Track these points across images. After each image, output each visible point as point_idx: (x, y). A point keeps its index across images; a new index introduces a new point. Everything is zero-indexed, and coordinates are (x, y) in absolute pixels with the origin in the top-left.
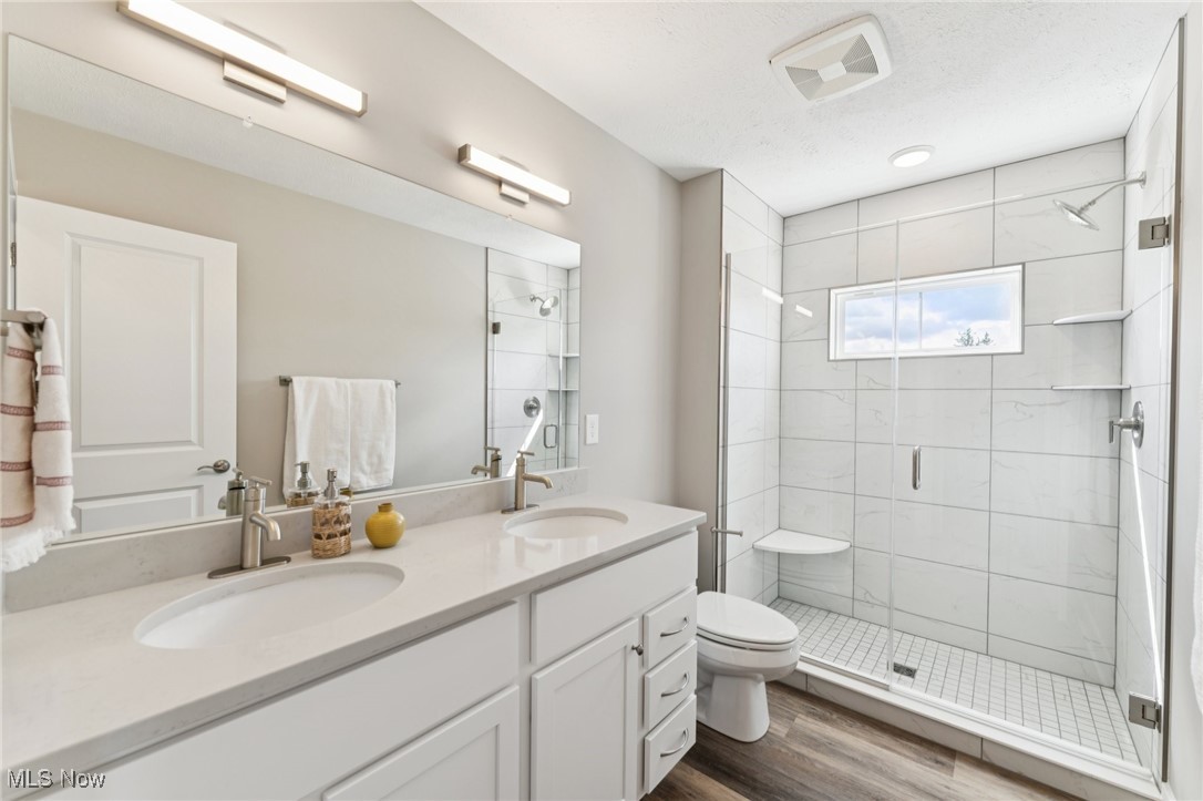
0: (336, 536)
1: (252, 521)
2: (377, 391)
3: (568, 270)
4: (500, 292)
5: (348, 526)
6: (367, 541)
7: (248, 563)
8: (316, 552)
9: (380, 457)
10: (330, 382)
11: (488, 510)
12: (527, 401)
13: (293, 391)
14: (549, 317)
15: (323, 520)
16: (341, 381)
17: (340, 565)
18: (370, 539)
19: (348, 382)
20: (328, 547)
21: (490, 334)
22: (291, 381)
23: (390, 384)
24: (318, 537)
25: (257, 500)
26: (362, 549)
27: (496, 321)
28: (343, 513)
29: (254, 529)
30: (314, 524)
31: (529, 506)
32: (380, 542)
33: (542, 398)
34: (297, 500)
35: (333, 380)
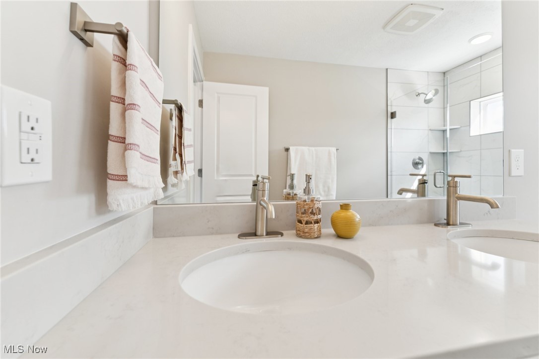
0: (311, 223)
1: (261, 204)
2: (327, 153)
3: (444, 73)
4: (396, 94)
5: (319, 217)
6: (332, 231)
7: (259, 233)
8: (299, 232)
9: (329, 188)
10: (305, 149)
11: (421, 222)
12: (414, 160)
13: (290, 154)
14: (430, 104)
15: (303, 210)
16: (311, 148)
17: (315, 246)
18: (335, 231)
19: (313, 149)
20: (306, 230)
21: (389, 119)
22: (289, 149)
23: (334, 150)
24: (300, 222)
25: (264, 191)
26: (328, 236)
27: (393, 111)
28: (316, 206)
29: (262, 209)
30: (297, 212)
31: (461, 224)
32: (342, 233)
33: (425, 158)
34: (288, 197)
35: (307, 147)
